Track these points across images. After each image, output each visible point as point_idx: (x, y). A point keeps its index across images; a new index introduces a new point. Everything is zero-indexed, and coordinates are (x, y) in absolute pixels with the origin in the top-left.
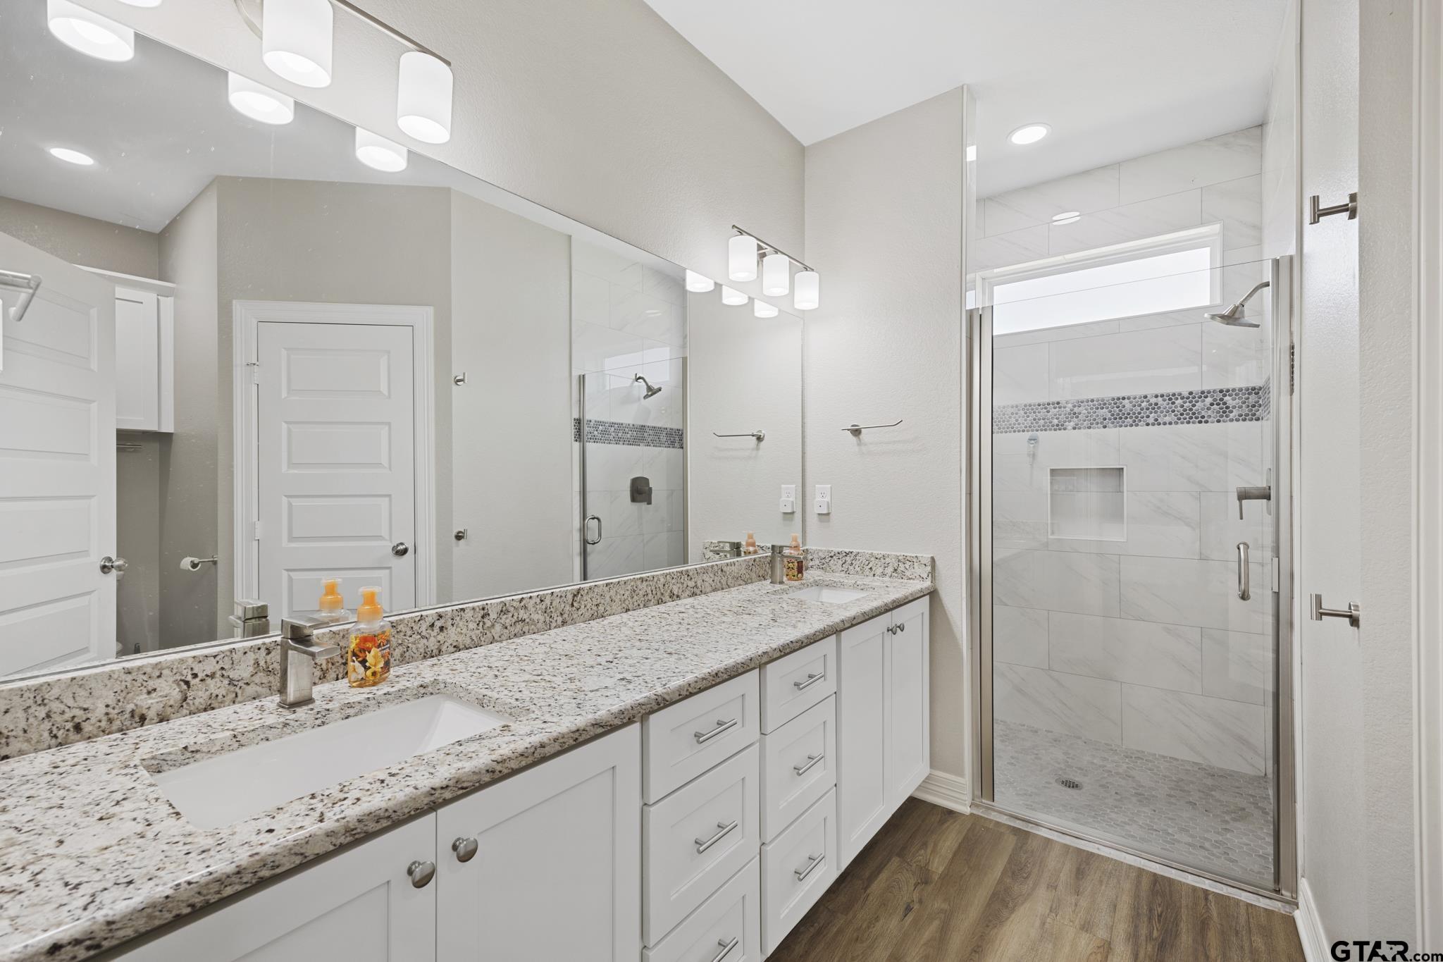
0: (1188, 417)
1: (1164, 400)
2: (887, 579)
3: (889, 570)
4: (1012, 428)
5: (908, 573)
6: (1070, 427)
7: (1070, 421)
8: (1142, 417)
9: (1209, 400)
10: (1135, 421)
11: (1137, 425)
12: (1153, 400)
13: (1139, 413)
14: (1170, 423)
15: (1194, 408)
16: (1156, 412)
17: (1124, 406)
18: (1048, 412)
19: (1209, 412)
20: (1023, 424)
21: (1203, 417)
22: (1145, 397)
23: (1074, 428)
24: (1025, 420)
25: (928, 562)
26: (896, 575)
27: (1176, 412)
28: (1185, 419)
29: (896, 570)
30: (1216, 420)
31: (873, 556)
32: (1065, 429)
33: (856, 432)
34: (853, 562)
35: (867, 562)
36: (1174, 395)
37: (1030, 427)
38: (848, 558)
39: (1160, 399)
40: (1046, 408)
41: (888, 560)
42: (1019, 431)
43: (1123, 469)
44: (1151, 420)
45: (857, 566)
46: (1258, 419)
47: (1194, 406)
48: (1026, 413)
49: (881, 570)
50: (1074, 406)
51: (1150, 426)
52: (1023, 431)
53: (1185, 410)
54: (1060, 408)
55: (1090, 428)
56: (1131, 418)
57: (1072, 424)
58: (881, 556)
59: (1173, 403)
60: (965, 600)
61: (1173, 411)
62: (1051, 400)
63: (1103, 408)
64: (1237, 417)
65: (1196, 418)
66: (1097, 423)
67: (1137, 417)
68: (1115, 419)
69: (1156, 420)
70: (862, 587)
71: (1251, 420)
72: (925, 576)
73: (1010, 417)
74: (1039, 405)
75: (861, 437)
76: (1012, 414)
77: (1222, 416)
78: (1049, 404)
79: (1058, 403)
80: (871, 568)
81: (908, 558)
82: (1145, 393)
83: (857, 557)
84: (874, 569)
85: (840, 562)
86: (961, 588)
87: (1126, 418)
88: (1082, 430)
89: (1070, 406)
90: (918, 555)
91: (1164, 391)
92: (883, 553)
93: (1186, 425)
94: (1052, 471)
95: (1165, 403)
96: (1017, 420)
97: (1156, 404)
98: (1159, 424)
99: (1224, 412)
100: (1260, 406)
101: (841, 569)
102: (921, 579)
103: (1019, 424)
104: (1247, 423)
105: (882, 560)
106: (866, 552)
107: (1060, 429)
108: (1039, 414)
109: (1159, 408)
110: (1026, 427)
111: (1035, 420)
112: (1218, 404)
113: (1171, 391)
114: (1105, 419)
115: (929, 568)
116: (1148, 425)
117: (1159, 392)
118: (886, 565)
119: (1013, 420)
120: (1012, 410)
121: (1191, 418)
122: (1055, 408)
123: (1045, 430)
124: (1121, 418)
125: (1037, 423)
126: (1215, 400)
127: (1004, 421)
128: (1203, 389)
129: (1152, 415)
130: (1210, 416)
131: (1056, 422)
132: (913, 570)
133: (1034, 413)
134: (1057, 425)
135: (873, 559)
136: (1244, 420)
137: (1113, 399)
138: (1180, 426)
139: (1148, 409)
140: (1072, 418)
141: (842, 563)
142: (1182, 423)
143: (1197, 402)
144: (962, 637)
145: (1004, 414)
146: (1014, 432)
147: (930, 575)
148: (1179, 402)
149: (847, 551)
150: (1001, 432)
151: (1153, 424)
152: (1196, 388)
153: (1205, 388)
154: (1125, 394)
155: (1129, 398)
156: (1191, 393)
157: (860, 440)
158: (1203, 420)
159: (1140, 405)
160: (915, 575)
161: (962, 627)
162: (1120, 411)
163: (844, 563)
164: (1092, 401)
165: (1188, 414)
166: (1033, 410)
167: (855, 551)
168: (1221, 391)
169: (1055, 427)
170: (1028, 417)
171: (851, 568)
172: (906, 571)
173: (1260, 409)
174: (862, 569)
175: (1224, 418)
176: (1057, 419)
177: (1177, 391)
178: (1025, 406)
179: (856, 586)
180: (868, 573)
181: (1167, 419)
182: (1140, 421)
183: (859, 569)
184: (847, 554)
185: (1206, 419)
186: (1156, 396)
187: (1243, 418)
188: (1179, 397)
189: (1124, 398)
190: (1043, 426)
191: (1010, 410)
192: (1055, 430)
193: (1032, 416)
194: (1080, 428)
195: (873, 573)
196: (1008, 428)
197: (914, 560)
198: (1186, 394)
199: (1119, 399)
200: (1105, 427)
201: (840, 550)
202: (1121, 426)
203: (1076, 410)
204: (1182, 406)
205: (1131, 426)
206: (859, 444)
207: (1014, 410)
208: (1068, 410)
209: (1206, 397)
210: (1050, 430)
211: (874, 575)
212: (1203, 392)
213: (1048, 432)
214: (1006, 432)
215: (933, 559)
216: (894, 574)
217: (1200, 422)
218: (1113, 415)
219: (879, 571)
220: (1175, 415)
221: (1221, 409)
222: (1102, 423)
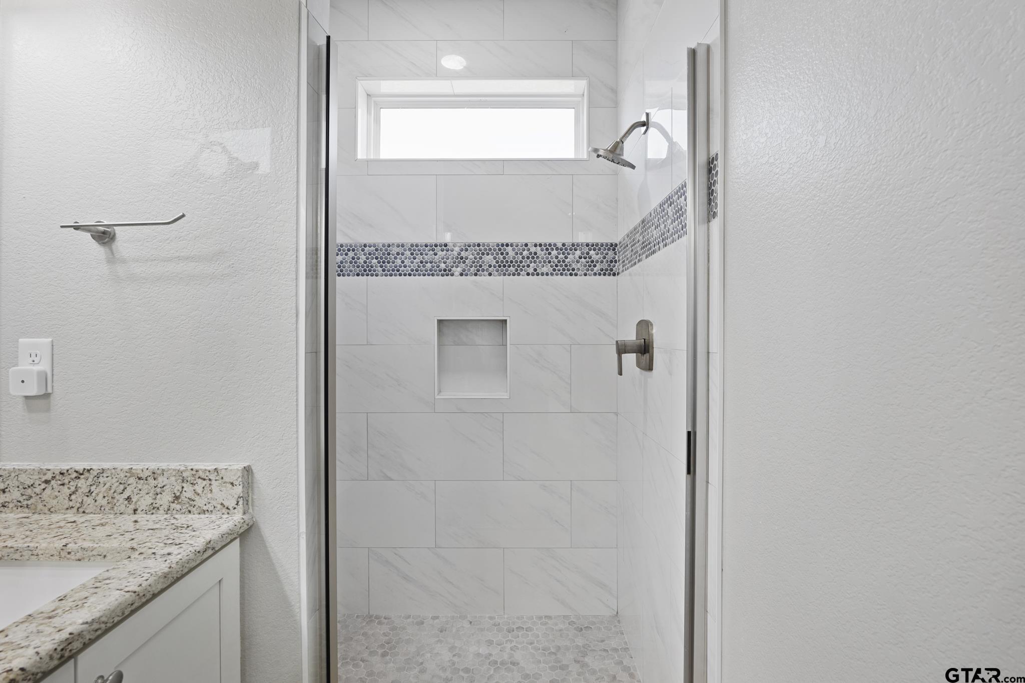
0: (561, 268)
1: (542, 250)
2: (161, 516)
3: (165, 499)
4: (398, 271)
5: (200, 502)
6: (457, 273)
7: (457, 267)
8: (524, 267)
9: (578, 253)
10: (517, 270)
11: (519, 274)
12: (533, 249)
13: (521, 262)
14: (547, 274)
15: (566, 260)
16: (535, 262)
17: (507, 254)
18: (435, 254)
19: (578, 264)
20: (410, 267)
21: (573, 270)
22: (526, 245)
23: (461, 275)
24: (412, 263)
25: (236, 477)
26: (178, 507)
27: (552, 263)
28: (559, 270)
29: (177, 498)
30: (583, 273)
31: (132, 475)
32: (452, 275)
33: (104, 236)
34: (93, 488)
35: (122, 487)
36: (550, 245)
37: (417, 271)
38: (81, 483)
39: (539, 248)
40: (433, 250)
41: (161, 480)
42: (405, 275)
43: (506, 321)
44: (531, 270)
45: (101, 496)
46: (614, 275)
47: (566, 258)
48: (412, 254)
49: (148, 500)
50: (462, 250)
51: (530, 276)
52: (410, 275)
53: (559, 262)
54: (447, 251)
55: (476, 275)
56: (514, 266)
57: (459, 270)
58: (147, 473)
59: (550, 254)
60: (304, 536)
61: (550, 262)
62: (439, 242)
63: (488, 254)
64: (599, 271)
65: (568, 270)
66: (483, 270)
67: (519, 266)
68: (500, 266)
69: (535, 270)
70: (79, 555)
71: (609, 275)
72: (231, 503)
73: (395, 258)
74: (426, 246)
75: (114, 247)
76: (398, 254)
77: (588, 270)
78: (436, 246)
79: (446, 245)
80: (129, 499)
81: (201, 474)
82: (526, 241)
83: (101, 480)
84: (134, 500)
85: (66, 491)
86: (298, 517)
87: (509, 266)
88: (468, 277)
89: (457, 249)
90: (221, 466)
91: (543, 241)
92: (153, 466)
93: (559, 276)
94: (440, 322)
95: (543, 253)
96: (403, 262)
97: (536, 253)
98: (538, 274)
99: (590, 266)
100: (616, 262)
101: (67, 504)
102: (224, 510)
103: (405, 267)
104: (607, 277)
105: (151, 480)
106: (118, 465)
107: (447, 275)
108: (426, 256)
109: (538, 257)
110: (412, 270)
111: (422, 262)
112: (585, 258)
113: (548, 241)
114: (490, 266)
115: (238, 490)
116: (528, 274)
117: (538, 241)
118: (159, 490)
119: (398, 262)
120: (398, 250)
121: (564, 270)
122: (442, 251)
123: (433, 275)
124: (504, 266)
125: (424, 266)
126: (583, 253)
127: (389, 262)
128: (574, 241)
129: (531, 265)
130: (578, 269)
131: (443, 266)
132: (209, 495)
133: (421, 254)
134: (445, 270)
135: (132, 480)
136: (605, 274)
137: (498, 245)
138: (555, 277)
139: (528, 258)
140: (459, 263)
141: (68, 492)
142: (557, 275)
143: (569, 254)
144: (300, 602)
145: (389, 254)
146: (400, 275)
147: (241, 503)
148: (554, 253)
149: (80, 466)
150: (386, 275)
151: (533, 275)
152: (568, 241)
153: (575, 241)
154: (509, 241)
155: (512, 245)
156: (564, 245)
157: (113, 253)
158: (574, 273)
159: (521, 254)
160: (214, 503)
161: (299, 584)
162: (504, 258)
163: (74, 493)
164: (479, 245)
165: (561, 266)
166: (419, 251)
167: (96, 466)
168: (587, 245)
169: (443, 272)
170: (415, 258)
171: (89, 500)
172: (197, 498)
173: (616, 265)
174: (112, 504)
175: (590, 271)
176: (445, 263)
177: (552, 241)
178: (412, 245)
179: (63, 554)
180: (122, 508)
181: (545, 270)
182: (521, 270)
183: (104, 502)
184: (79, 474)
185: (576, 271)
186: (536, 245)
187: (604, 272)
188: (554, 248)
189: (507, 245)
190: (431, 270)
191: (395, 250)
192: (442, 275)
193: (419, 258)
194: (467, 275)
195: (132, 507)
196: (393, 270)
197: (212, 477)
198: (560, 245)
199: (502, 245)
200: (490, 274)
201: (64, 467)
202: (504, 275)
203: (463, 254)
204: (557, 257)
205: (514, 275)
206: (112, 259)
207: (400, 250)
208: (455, 253)
209: (576, 250)
210: (438, 275)
211: (135, 510)
212: (573, 245)
213: (435, 277)
214: (391, 275)
215: (248, 470)
216: (173, 506)
217: (571, 275)
218: (497, 262)
219: (145, 502)
220: (551, 266)
221: (588, 262)
222: (487, 270)
